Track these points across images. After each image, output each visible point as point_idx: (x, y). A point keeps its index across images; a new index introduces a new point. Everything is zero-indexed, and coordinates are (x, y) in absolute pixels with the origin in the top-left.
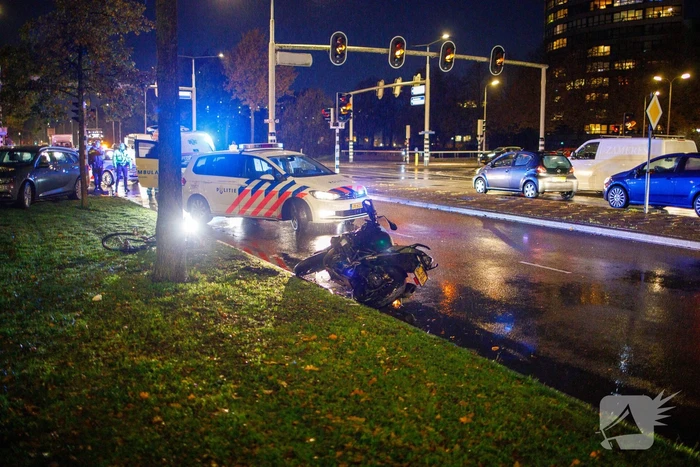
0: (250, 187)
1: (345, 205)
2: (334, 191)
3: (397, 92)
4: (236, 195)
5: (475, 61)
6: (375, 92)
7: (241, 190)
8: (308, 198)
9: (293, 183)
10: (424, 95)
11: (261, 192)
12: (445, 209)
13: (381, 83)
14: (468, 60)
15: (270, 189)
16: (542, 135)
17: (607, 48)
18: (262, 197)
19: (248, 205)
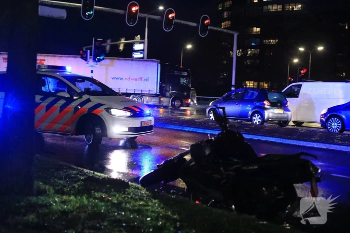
0: (45, 103)
1: (137, 123)
3: (121, 48)
8: (103, 114)
9: (88, 101)
10: (143, 50)
11: (56, 108)
12: (200, 131)
13: (109, 41)
14: (183, 24)
15: (65, 106)
16: (233, 83)
17: (258, 29)
18: (56, 113)
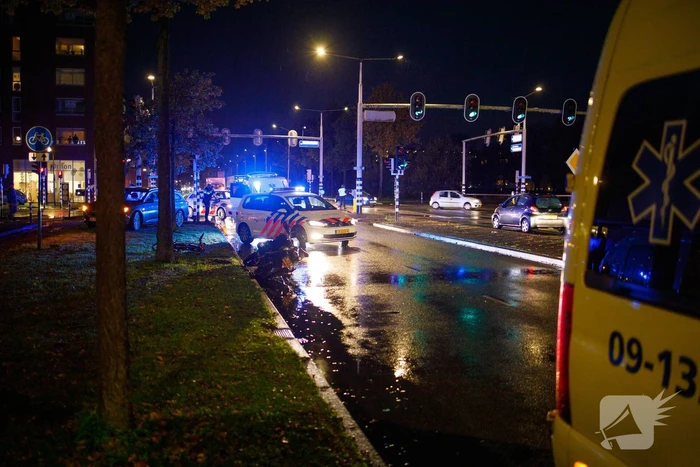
0: (273, 218)
1: (332, 231)
2: (324, 221)
3: (501, 140)
4: (265, 223)
5: (549, 113)
6: (483, 140)
7: (268, 219)
8: (305, 225)
9: (298, 215)
10: (521, 142)
11: (280, 220)
13: (489, 132)
15: (284, 218)
18: (279, 224)
19: (272, 231)
